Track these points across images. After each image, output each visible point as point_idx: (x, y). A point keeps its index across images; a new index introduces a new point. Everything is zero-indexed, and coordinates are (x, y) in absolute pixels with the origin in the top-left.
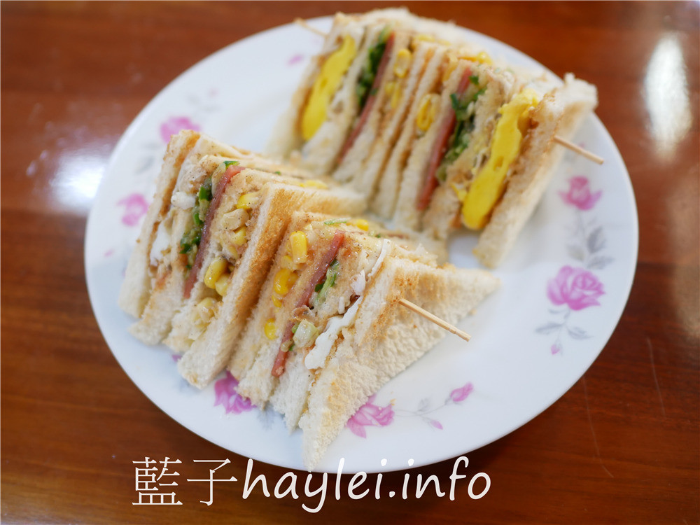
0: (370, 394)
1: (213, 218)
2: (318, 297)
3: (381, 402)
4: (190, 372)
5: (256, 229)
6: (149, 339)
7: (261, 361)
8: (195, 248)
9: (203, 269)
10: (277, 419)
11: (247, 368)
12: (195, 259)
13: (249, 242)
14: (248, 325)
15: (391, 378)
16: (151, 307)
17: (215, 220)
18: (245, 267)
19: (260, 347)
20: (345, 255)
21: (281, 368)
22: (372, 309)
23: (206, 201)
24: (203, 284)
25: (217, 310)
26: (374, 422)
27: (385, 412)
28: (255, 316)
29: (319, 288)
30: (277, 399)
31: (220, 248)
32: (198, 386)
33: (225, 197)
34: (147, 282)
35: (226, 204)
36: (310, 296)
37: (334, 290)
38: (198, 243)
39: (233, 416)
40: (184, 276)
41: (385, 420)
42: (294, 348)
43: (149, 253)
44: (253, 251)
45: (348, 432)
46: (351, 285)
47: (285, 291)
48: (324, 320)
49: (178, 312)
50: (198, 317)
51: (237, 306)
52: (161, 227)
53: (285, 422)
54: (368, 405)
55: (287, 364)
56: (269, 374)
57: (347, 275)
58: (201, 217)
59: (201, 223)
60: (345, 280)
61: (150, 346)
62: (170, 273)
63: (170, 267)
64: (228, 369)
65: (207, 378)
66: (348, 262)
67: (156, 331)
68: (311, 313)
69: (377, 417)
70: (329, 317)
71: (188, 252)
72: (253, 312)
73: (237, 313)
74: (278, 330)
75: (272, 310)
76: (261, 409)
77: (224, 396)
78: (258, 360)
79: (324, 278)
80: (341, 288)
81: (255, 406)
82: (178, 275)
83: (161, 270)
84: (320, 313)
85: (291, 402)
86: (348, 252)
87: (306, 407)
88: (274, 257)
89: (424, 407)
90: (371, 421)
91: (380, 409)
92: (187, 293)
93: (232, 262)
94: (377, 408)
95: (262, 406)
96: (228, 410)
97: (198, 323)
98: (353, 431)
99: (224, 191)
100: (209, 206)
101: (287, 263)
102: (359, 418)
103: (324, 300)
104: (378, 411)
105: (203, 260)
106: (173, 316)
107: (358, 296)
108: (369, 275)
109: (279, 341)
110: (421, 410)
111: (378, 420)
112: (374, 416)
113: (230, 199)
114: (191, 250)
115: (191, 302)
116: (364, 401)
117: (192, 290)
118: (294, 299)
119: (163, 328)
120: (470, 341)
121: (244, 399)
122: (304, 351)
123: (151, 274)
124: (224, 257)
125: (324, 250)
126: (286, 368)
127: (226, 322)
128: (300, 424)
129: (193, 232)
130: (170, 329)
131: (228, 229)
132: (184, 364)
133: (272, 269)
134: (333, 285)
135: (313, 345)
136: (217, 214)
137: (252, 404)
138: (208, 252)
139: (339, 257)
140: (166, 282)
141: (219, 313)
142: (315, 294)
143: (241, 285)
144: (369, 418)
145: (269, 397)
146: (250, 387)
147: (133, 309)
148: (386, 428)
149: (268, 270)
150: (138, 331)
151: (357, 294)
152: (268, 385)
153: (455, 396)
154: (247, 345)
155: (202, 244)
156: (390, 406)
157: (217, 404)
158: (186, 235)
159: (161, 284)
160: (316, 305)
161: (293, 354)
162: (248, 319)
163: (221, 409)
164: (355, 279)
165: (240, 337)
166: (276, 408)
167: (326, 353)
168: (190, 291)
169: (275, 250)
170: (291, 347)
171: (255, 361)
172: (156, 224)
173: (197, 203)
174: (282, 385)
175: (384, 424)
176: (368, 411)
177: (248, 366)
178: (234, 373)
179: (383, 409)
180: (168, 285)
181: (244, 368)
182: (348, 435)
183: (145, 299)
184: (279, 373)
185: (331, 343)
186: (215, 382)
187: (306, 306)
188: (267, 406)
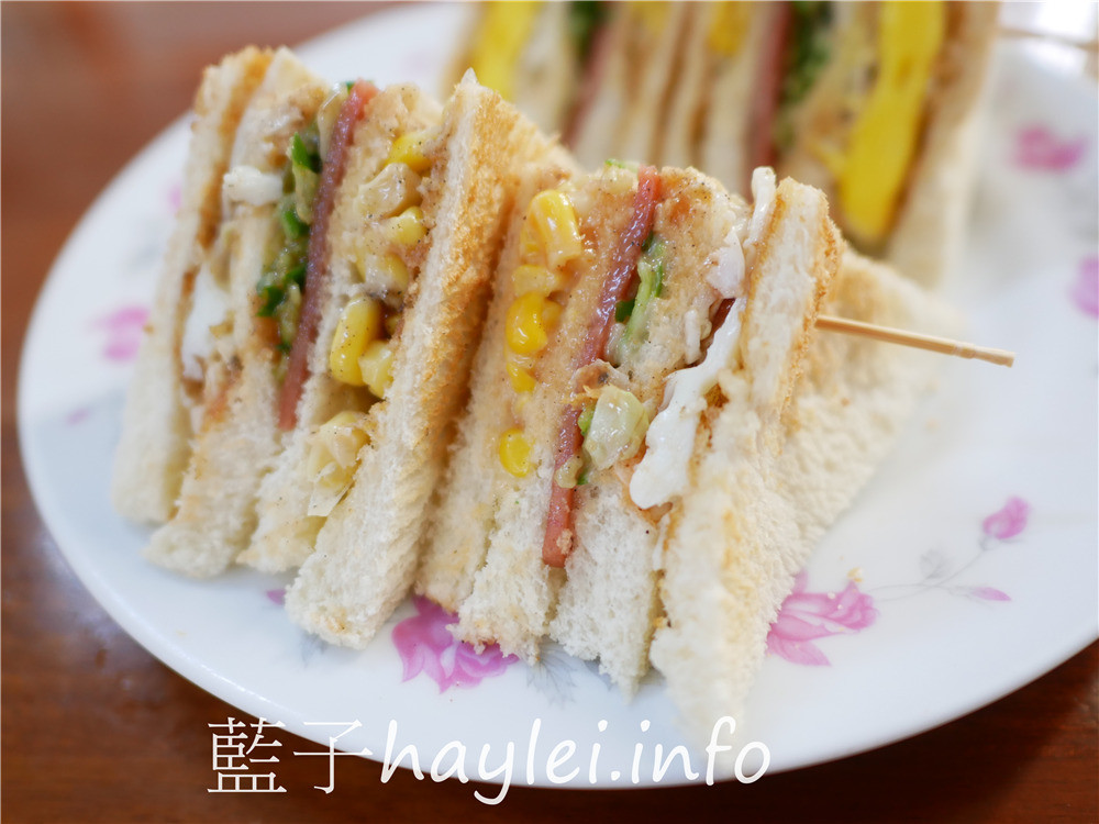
0: (795, 569)
1: (331, 208)
2: (627, 332)
3: (825, 581)
4: (323, 609)
5: (447, 195)
6: (201, 560)
7: (508, 534)
8: (294, 289)
9: (321, 340)
10: (582, 678)
11: (470, 569)
12: (299, 321)
13: (433, 232)
14: (453, 464)
15: (827, 527)
16: (198, 476)
17: (339, 209)
18: (431, 296)
19: (497, 503)
20: (673, 218)
21: (567, 534)
22: (782, 306)
23: (309, 173)
24: (328, 376)
25: (374, 426)
26: (831, 626)
27: (848, 601)
28: (468, 437)
29: (624, 311)
30: (570, 624)
31: (358, 277)
32: (353, 639)
33: (356, 152)
34: (182, 424)
35: (362, 163)
36: (606, 338)
37: (666, 303)
38: (301, 281)
39: (459, 694)
40: (274, 372)
41: (857, 616)
42: (590, 477)
43: (177, 350)
44: (446, 248)
45: (778, 664)
46: (709, 278)
47: (541, 339)
48: (656, 384)
49: (268, 470)
50: (326, 457)
51: (425, 403)
52: (204, 281)
53: (607, 676)
54: (797, 595)
55: (578, 524)
56: (536, 562)
57: (692, 260)
58: (302, 212)
59: (304, 230)
60: (687, 274)
61: (206, 579)
62: (238, 376)
63: (237, 362)
64: (419, 591)
65: (372, 610)
66: (685, 229)
67: (216, 537)
68: (615, 373)
69: (835, 615)
70: (666, 372)
71: (281, 306)
72: (461, 426)
73: (426, 424)
74: (540, 440)
75: (509, 406)
76: (532, 661)
77: (423, 652)
78: (498, 540)
79: (634, 280)
80: (682, 293)
81: (513, 658)
82: (259, 374)
83: (213, 377)
84: (640, 369)
85: (612, 614)
86: (682, 208)
87: (659, 611)
88: (492, 277)
89: (936, 570)
90: (822, 627)
91: (832, 596)
92: (286, 416)
93: (394, 302)
94: (824, 598)
95: (533, 650)
96: (445, 682)
97: (327, 471)
98: (790, 657)
99: (350, 141)
100: (318, 184)
101: (529, 279)
102: (788, 627)
103: (644, 336)
104: (829, 604)
105: (320, 318)
106: (257, 486)
107: (730, 301)
108: (748, 242)
109: (545, 472)
110: (932, 576)
111: (839, 621)
112: (825, 616)
113: (368, 153)
114: (287, 298)
115: (300, 435)
116: (786, 588)
117: (300, 403)
118: (565, 357)
119: (235, 523)
120: (1015, 363)
121: (479, 649)
122: (620, 472)
123: (187, 401)
124: (371, 295)
125: (618, 219)
126: (579, 533)
127: (401, 447)
128: (656, 658)
129: (283, 259)
130: (252, 523)
131: (376, 216)
132: (303, 593)
133: (491, 312)
134: (661, 291)
135: (643, 450)
136: (340, 197)
137: (506, 655)
138: (329, 296)
139: (660, 224)
140: (230, 402)
141: (381, 430)
142: (618, 327)
143: (429, 342)
144: (816, 622)
145: (546, 625)
146: (490, 611)
147: (151, 499)
148: (865, 633)
149: (483, 315)
150: (171, 548)
151: (727, 295)
152: (539, 590)
153: (995, 528)
154: (461, 513)
155: (311, 278)
156: (852, 586)
157: (409, 675)
158: (269, 268)
159: (219, 412)
160: (625, 351)
161: (588, 494)
162: (453, 447)
163: (425, 683)
164: (715, 263)
165: (436, 500)
166: (574, 644)
167: (684, 454)
168: (294, 407)
169: (494, 263)
170: (580, 477)
171: (487, 544)
172: (189, 279)
173: (289, 186)
174: (574, 582)
175: (858, 626)
176: (801, 609)
177: (474, 560)
178: (437, 590)
179: (839, 597)
180: (236, 407)
181: (463, 571)
182: (782, 670)
183: (181, 461)
184: (564, 550)
185: (691, 424)
186: (390, 628)
187: (600, 362)
188: (546, 647)
